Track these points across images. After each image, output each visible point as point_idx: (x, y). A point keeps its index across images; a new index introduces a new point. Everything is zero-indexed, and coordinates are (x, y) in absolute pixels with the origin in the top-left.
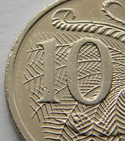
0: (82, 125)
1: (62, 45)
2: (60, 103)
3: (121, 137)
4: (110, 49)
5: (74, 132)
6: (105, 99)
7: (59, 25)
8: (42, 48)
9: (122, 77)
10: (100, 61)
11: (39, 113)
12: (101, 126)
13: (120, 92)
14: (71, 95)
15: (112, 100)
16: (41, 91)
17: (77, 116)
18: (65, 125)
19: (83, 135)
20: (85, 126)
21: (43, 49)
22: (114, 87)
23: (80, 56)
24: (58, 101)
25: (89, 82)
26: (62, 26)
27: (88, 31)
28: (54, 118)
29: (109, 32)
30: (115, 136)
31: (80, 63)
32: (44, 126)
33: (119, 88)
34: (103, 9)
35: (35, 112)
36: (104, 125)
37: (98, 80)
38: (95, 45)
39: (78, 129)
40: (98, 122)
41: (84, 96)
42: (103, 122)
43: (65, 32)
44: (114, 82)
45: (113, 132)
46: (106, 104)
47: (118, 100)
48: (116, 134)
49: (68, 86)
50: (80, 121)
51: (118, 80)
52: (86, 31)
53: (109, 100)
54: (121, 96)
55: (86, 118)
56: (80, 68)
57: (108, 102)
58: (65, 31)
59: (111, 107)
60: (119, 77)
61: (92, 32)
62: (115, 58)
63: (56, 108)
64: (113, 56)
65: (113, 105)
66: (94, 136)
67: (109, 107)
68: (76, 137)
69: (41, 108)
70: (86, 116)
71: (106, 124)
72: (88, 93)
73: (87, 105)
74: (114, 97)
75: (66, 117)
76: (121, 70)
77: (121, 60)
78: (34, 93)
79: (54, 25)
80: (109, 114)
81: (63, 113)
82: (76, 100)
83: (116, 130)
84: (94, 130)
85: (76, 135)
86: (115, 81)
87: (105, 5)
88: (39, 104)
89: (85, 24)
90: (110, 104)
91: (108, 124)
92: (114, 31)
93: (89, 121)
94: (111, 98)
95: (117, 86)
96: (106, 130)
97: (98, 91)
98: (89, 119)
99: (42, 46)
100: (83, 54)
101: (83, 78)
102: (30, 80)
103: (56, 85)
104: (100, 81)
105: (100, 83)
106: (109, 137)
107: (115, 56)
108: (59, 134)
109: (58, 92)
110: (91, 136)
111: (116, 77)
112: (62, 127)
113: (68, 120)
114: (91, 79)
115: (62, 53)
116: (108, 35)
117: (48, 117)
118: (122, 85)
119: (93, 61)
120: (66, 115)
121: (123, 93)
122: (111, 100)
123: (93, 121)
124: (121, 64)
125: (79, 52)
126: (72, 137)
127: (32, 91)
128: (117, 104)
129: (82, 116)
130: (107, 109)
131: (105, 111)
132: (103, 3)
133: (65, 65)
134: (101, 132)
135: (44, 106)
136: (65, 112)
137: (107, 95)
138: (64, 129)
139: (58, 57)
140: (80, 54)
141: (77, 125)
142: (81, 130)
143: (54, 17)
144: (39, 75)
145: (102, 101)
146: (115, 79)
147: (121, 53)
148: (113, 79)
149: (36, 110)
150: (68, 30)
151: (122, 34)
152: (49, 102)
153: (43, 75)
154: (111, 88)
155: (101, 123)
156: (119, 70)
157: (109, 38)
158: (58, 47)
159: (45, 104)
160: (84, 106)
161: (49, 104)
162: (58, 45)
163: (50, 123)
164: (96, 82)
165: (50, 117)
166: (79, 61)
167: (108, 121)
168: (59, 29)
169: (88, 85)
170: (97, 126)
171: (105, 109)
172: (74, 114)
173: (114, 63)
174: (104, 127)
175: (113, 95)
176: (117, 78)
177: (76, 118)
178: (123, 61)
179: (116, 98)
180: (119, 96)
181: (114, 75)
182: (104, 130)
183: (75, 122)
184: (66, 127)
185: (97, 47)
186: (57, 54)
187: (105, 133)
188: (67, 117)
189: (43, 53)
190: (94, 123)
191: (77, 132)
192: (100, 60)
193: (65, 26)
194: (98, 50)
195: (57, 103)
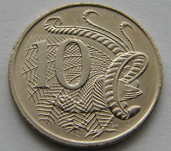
0: (67, 104)
1: (52, 45)
2: (50, 88)
6: (84, 84)
7: (49, 29)
9: (98, 68)
11: (34, 96)
12: (81, 105)
13: (96, 79)
14: (59, 82)
16: (35, 80)
17: (63, 98)
18: (54, 105)
20: (69, 105)
21: (38, 48)
22: (91, 76)
23: (66, 52)
24: (49, 87)
25: (73, 72)
26: (52, 30)
27: (72, 34)
28: (45, 100)
29: (88, 34)
30: (92, 113)
32: (38, 106)
33: (95, 77)
34: (84, 17)
35: (31, 95)
36: (83, 104)
37: (79, 70)
39: (64, 107)
40: (79, 102)
42: (83, 102)
43: (54, 35)
44: (91, 72)
45: (90, 110)
46: (85, 89)
47: (94, 85)
48: (93, 111)
50: (65, 101)
52: (70, 34)
53: (87, 85)
54: (97, 82)
55: (70, 99)
56: (65, 61)
59: (89, 90)
60: (95, 68)
63: (47, 92)
64: (91, 53)
65: (90, 89)
66: (76, 113)
67: (87, 91)
68: (62, 113)
69: (35, 92)
70: (70, 97)
71: (85, 103)
72: (71, 80)
73: (70, 90)
75: (54, 99)
76: (97, 63)
77: (97, 56)
78: (30, 81)
79: (46, 30)
80: (87, 96)
81: (52, 95)
82: (62, 86)
83: (92, 108)
84: (76, 108)
85: (62, 112)
87: (85, 14)
88: (34, 89)
89: (69, 28)
90: (88, 88)
91: (86, 104)
92: (92, 33)
93: (72, 102)
94: (89, 84)
95: (94, 75)
96: (85, 108)
97: (79, 79)
98: (72, 100)
100: (68, 51)
101: (68, 69)
102: (28, 72)
103: (47, 74)
104: (81, 71)
105: (81, 73)
106: (87, 113)
107: (93, 52)
108: (49, 112)
109: (49, 80)
110: (74, 112)
112: (52, 106)
113: (56, 101)
114: (74, 70)
116: (87, 37)
117: (41, 99)
118: (98, 74)
119: (76, 56)
120: (54, 97)
122: (89, 85)
123: (75, 102)
125: (65, 50)
126: (59, 114)
127: (29, 80)
128: (94, 89)
129: (67, 98)
130: (86, 92)
132: (84, 13)
134: (81, 109)
135: (38, 90)
136: (54, 95)
137: (86, 82)
138: (53, 107)
139: (48, 54)
142: (66, 108)
143: (46, 23)
144: (34, 67)
145: (82, 87)
148: (91, 70)
149: (32, 94)
150: (57, 33)
152: (41, 88)
154: (89, 76)
155: (81, 103)
156: (96, 63)
157: (88, 39)
159: (38, 89)
160: (68, 90)
163: (42, 103)
164: (78, 72)
165: (42, 99)
166: (65, 57)
167: (87, 101)
169: (72, 74)
170: (78, 105)
171: (84, 92)
172: (61, 96)
173: (91, 57)
174: (83, 106)
175: (90, 82)
176: (94, 69)
177: (62, 99)
178: (99, 56)
179: (93, 84)
180: (96, 83)
181: (91, 66)
182: (84, 108)
184: (54, 106)
186: (48, 52)
187: (84, 110)
188: (56, 99)
191: (63, 110)
192: (81, 56)
195: (48, 88)
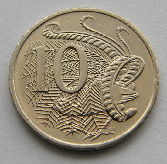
3: (94, 116)
4: (86, 51)
5: (59, 113)
8: (36, 52)
10: (78, 61)
15: (87, 89)
19: (66, 115)
31: (64, 62)
38: (74, 49)
41: (67, 86)
49: (54, 80)
51: (92, 74)
57: (84, 90)
58: (52, 39)
61: (72, 39)
62: (90, 58)
74: (89, 86)
86: (90, 75)
99: (35, 51)
111: (91, 72)
115: (50, 55)
121: (96, 83)
124: (94, 63)
131: (82, 97)
133: (53, 64)
140: (64, 56)
141: (61, 108)
146: (90, 73)
147: (94, 54)
151: (95, 40)
153: (36, 72)
158: (47, 51)
161: (41, 93)
162: (47, 50)
168: (48, 38)
183: (60, 106)
185: (76, 51)
189: (37, 55)
190: (74, 106)
193: (53, 35)
194: (77, 52)
